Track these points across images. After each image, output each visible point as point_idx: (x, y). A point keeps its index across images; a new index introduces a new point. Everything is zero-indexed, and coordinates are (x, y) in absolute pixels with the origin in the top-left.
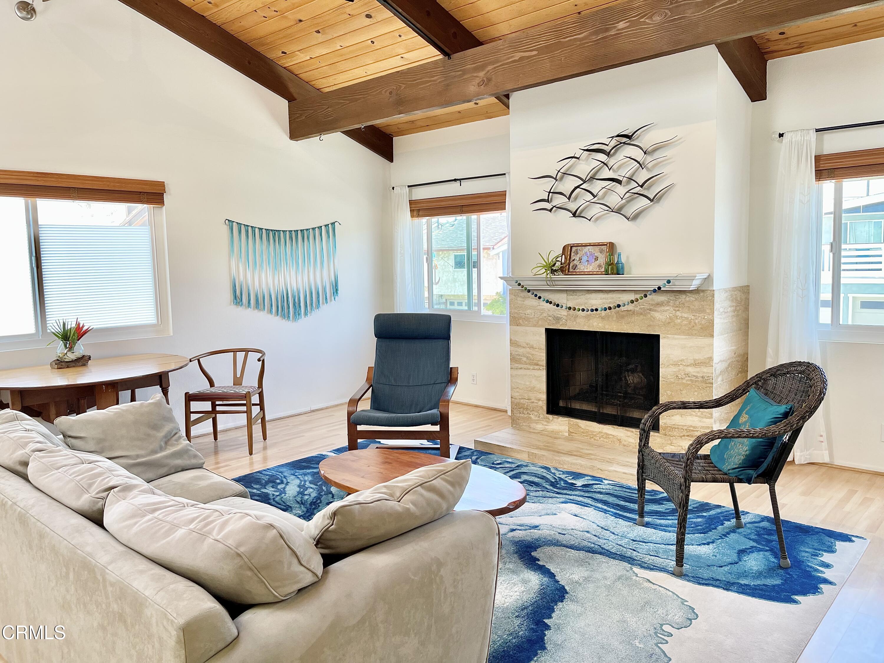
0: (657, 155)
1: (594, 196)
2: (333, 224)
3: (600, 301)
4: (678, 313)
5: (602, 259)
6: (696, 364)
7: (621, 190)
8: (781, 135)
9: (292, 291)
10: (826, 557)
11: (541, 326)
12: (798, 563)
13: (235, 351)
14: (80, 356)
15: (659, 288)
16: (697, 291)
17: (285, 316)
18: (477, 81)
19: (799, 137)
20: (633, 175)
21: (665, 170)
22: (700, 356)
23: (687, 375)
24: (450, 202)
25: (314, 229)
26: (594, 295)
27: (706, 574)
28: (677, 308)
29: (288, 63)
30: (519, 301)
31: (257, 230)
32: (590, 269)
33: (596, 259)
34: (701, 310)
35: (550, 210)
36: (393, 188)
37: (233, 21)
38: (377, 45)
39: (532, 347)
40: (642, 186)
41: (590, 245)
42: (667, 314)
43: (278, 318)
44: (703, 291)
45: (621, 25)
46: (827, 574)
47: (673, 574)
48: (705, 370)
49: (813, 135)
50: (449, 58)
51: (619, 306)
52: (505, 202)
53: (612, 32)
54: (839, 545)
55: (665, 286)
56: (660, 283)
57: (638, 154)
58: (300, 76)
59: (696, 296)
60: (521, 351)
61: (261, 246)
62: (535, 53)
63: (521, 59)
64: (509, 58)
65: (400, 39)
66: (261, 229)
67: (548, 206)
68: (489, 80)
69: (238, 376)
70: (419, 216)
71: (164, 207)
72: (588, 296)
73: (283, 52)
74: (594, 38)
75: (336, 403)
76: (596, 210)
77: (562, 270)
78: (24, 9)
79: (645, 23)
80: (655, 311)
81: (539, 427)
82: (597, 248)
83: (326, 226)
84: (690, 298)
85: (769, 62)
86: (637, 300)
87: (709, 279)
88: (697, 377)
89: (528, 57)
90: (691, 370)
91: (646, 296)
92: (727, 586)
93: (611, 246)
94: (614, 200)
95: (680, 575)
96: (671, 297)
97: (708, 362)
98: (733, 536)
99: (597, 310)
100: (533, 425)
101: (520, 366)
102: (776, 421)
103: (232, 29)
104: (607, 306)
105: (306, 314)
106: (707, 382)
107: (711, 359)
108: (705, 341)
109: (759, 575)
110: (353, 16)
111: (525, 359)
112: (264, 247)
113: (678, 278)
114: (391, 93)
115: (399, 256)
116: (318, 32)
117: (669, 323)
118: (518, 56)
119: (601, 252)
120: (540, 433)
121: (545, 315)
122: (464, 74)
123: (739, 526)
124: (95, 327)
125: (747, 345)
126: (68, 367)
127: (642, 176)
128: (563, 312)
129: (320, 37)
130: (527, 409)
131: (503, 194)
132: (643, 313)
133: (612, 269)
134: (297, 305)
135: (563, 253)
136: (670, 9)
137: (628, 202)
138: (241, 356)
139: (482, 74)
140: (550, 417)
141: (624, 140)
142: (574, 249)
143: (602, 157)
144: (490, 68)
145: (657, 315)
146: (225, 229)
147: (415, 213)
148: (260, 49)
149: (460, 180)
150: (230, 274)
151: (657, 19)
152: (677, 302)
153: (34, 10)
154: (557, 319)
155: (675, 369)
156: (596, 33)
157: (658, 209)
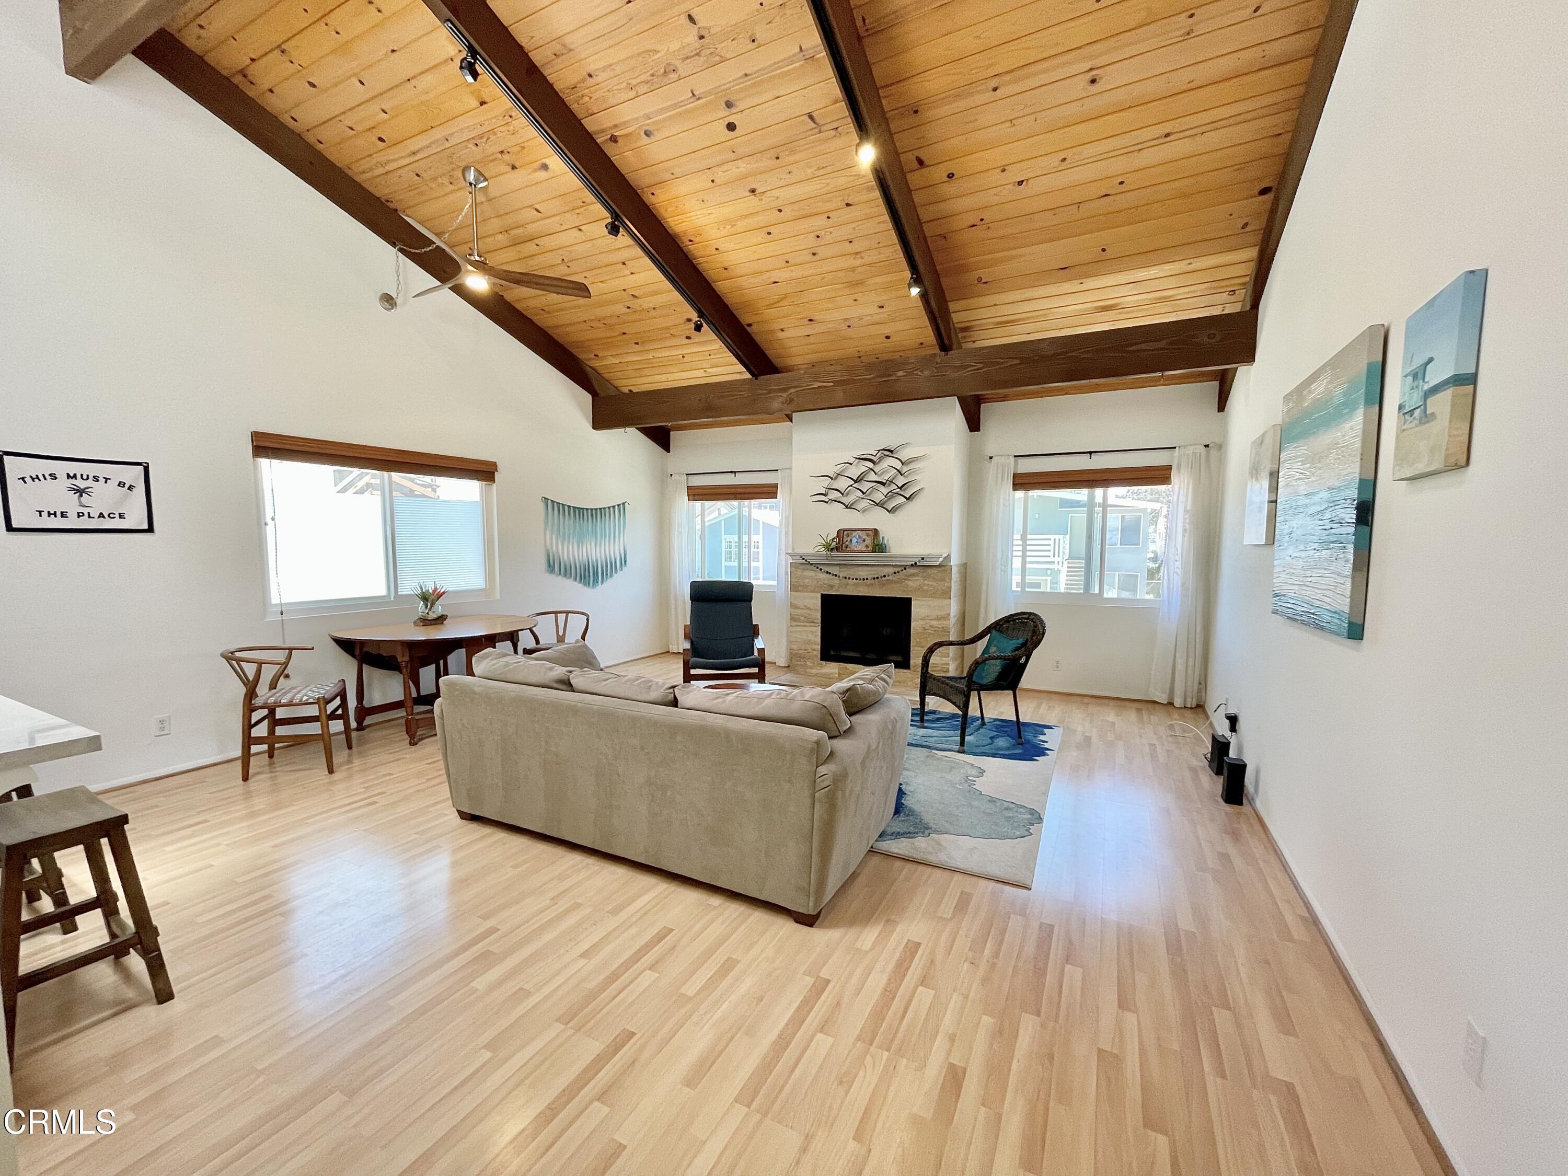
0: (912, 466)
1: (863, 493)
2: (624, 504)
3: (866, 573)
4: (926, 582)
5: (869, 541)
6: (938, 618)
7: (885, 490)
8: (991, 458)
9: (593, 562)
10: (1042, 737)
11: (818, 592)
12: (1028, 742)
13: (556, 613)
14: (440, 615)
15: (916, 563)
16: (940, 566)
17: (587, 584)
18: (781, 400)
19: (1003, 460)
20: (893, 479)
21: (918, 477)
22: (941, 613)
23: (931, 626)
24: (726, 490)
25: (609, 508)
26: (861, 568)
27: (978, 750)
28: (925, 578)
29: (596, 364)
30: (799, 572)
31: (566, 507)
32: (859, 548)
33: (864, 541)
34: (942, 580)
35: (827, 503)
36: (671, 475)
37: (557, 327)
38: (687, 359)
39: (809, 609)
40: (900, 488)
41: (859, 530)
42: (918, 583)
43: (581, 585)
44: (944, 566)
45: (900, 373)
46: (1046, 745)
47: (959, 752)
48: (945, 622)
49: (1012, 459)
50: (756, 379)
51: (885, 576)
52: (777, 493)
53: (893, 378)
54: (1046, 731)
55: (919, 562)
56: (916, 560)
57: (898, 465)
58: (603, 375)
59: (940, 569)
60: (799, 611)
61: (569, 522)
62: (832, 384)
63: (819, 387)
64: (808, 386)
65: (709, 357)
66: (569, 507)
67: (823, 498)
68: (792, 400)
69: (561, 634)
70: (694, 500)
71: (495, 485)
72: (857, 569)
73: (595, 355)
74: (880, 380)
75: (626, 660)
76: (864, 504)
77: (837, 549)
78: (387, 301)
79: (917, 374)
80: (909, 580)
81: (814, 671)
82: (864, 533)
83: (619, 505)
84: (934, 571)
85: (982, 405)
86: (898, 572)
87: (948, 557)
88: (939, 628)
89: (825, 387)
90: (934, 623)
91: (905, 569)
92: (994, 756)
93: (876, 532)
94: (878, 497)
95: (963, 752)
96: (922, 570)
97: (947, 617)
98: (981, 730)
99: (867, 579)
100: (808, 670)
101: (798, 624)
102: (1017, 649)
103: (555, 333)
104: (876, 576)
105: (602, 582)
106: (946, 631)
107: (949, 614)
108: (946, 602)
109: (1008, 749)
110: (674, 336)
111: (802, 618)
112: (572, 522)
113: (929, 557)
114: (700, 400)
115: (676, 533)
116: (637, 344)
117: (919, 589)
118: (817, 385)
119: (868, 535)
120: (816, 675)
121: (821, 583)
122: (769, 393)
123: (983, 724)
124: (451, 589)
125: (965, 606)
126: (431, 625)
127: (901, 481)
128: (836, 581)
129: (638, 348)
130: (804, 658)
131: (776, 486)
132: (899, 582)
133: (879, 549)
134: (596, 574)
135: (838, 536)
136: (936, 368)
137: (889, 499)
138: (561, 617)
139: (785, 395)
140: (824, 663)
141: (887, 453)
142: (845, 533)
143: (870, 465)
144: (793, 390)
145: (910, 583)
146: (542, 505)
147: (691, 498)
148: (574, 351)
149: (735, 472)
150: (546, 546)
151: (927, 373)
152: (925, 574)
153: (396, 304)
154: (831, 587)
155: (921, 622)
156: (881, 376)
157: (911, 505)
